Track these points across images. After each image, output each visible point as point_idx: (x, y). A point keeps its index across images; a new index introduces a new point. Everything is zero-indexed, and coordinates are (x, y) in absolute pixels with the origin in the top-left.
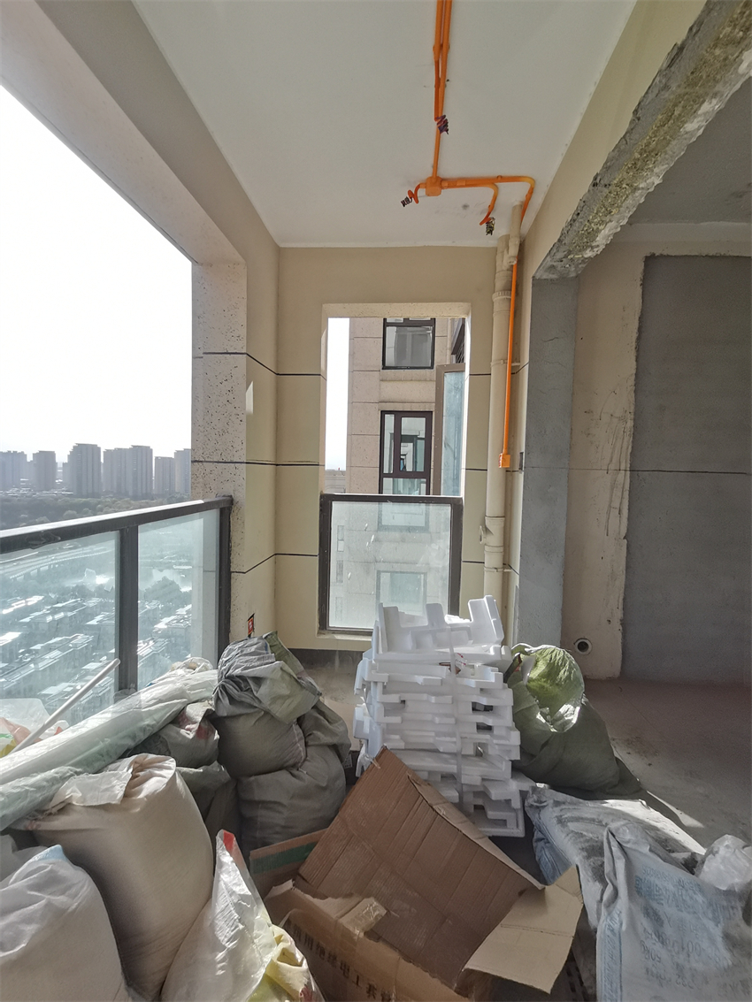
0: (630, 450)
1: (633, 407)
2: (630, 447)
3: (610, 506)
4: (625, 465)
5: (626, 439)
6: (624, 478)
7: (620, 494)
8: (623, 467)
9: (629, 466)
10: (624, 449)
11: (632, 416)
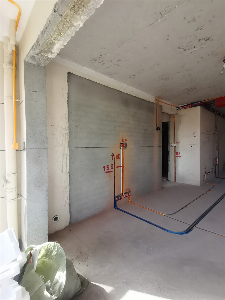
0: (68, 141)
1: (68, 125)
2: (68, 139)
3: (63, 162)
4: (67, 146)
5: (67, 136)
6: (67, 151)
7: (66, 157)
8: (66, 147)
9: (68, 146)
10: (66, 140)
11: (68, 128)
